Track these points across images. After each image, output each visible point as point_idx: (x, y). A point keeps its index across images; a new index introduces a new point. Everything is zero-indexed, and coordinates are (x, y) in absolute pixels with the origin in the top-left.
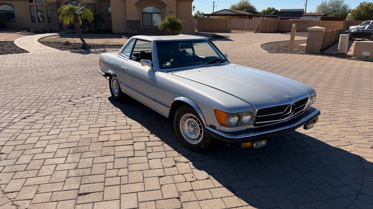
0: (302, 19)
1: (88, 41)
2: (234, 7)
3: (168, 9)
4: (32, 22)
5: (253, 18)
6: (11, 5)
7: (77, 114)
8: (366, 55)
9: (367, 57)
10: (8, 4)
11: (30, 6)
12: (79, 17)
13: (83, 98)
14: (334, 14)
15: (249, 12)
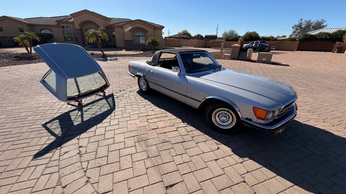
0: (216, 40)
1: (106, 53)
2: (180, 33)
3: (148, 34)
4: (65, 41)
5: (191, 40)
6: (50, 30)
7: (123, 105)
8: (264, 60)
9: (265, 61)
10: (48, 29)
11: (63, 30)
12: (99, 38)
13: (120, 93)
14: (231, 38)
15: (188, 36)
